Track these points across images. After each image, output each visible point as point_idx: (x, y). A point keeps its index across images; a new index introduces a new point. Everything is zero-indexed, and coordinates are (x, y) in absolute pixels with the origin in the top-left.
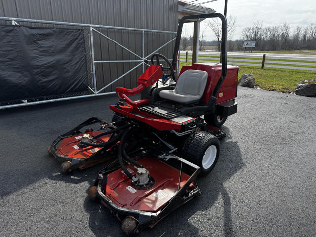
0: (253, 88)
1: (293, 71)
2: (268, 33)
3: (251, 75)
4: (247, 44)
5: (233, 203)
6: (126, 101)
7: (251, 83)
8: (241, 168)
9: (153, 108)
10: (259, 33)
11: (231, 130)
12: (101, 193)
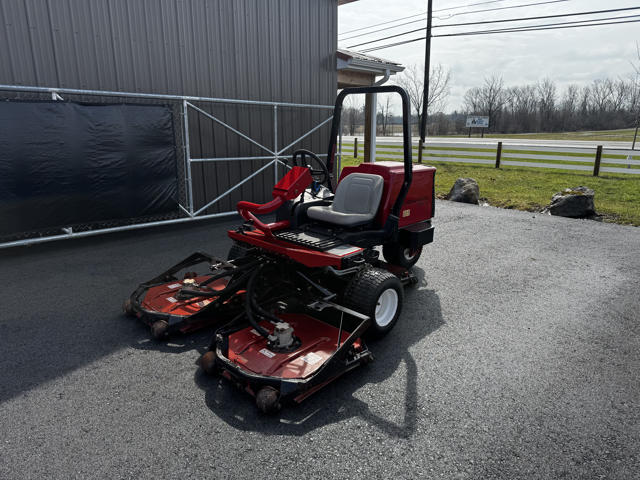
0: (476, 203)
1: (552, 173)
2: (515, 100)
3: (471, 180)
4: (474, 122)
5: (420, 373)
6: (253, 223)
7: (472, 194)
8: (438, 327)
9: (297, 234)
10: (498, 99)
11: (427, 273)
12: (222, 357)
